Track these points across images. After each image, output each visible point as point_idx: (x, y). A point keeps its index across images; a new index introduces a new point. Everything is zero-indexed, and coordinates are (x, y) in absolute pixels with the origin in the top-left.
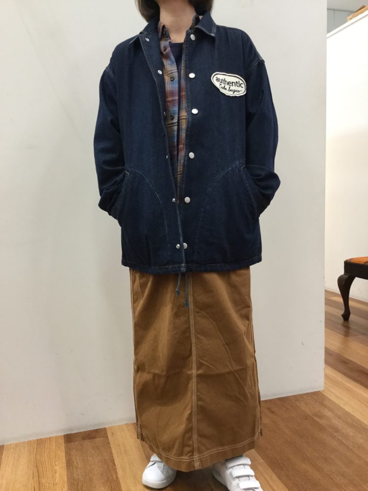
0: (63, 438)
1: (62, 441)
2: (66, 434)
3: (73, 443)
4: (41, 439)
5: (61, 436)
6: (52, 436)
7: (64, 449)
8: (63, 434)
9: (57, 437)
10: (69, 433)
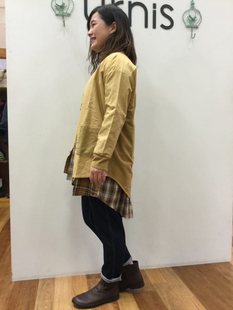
0: (85, 276)
1: (85, 278)
2: (86, 274)
3: (91, 279)
4: (74, 276)
5: (84, 275)
6: (79, 274)
7: (86, 282)
8: (85, 274)
9: (82, 276)
10: (88, 274)
